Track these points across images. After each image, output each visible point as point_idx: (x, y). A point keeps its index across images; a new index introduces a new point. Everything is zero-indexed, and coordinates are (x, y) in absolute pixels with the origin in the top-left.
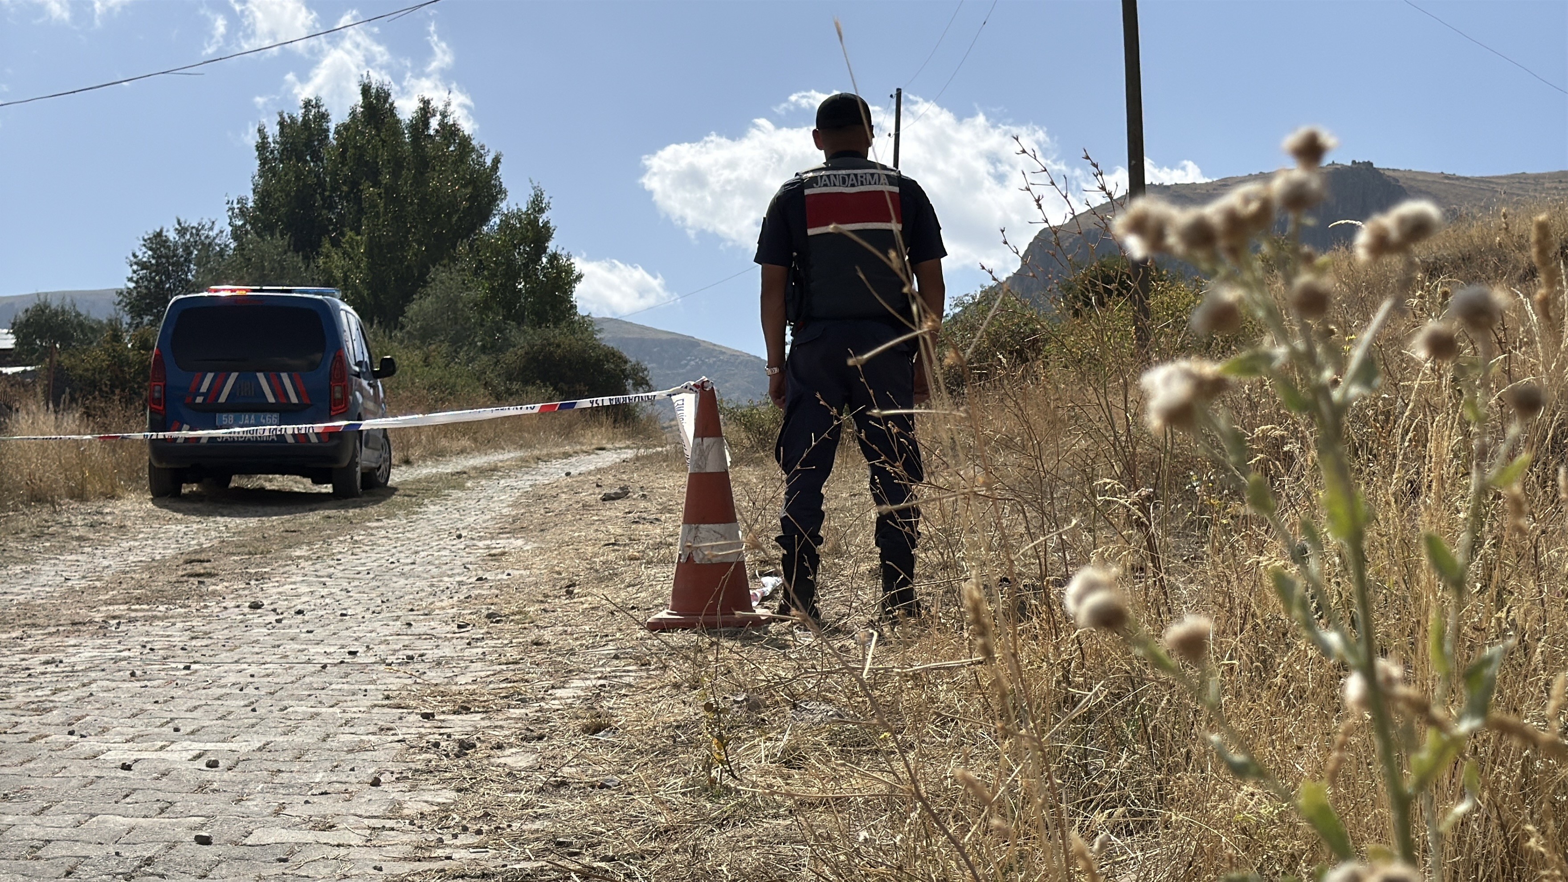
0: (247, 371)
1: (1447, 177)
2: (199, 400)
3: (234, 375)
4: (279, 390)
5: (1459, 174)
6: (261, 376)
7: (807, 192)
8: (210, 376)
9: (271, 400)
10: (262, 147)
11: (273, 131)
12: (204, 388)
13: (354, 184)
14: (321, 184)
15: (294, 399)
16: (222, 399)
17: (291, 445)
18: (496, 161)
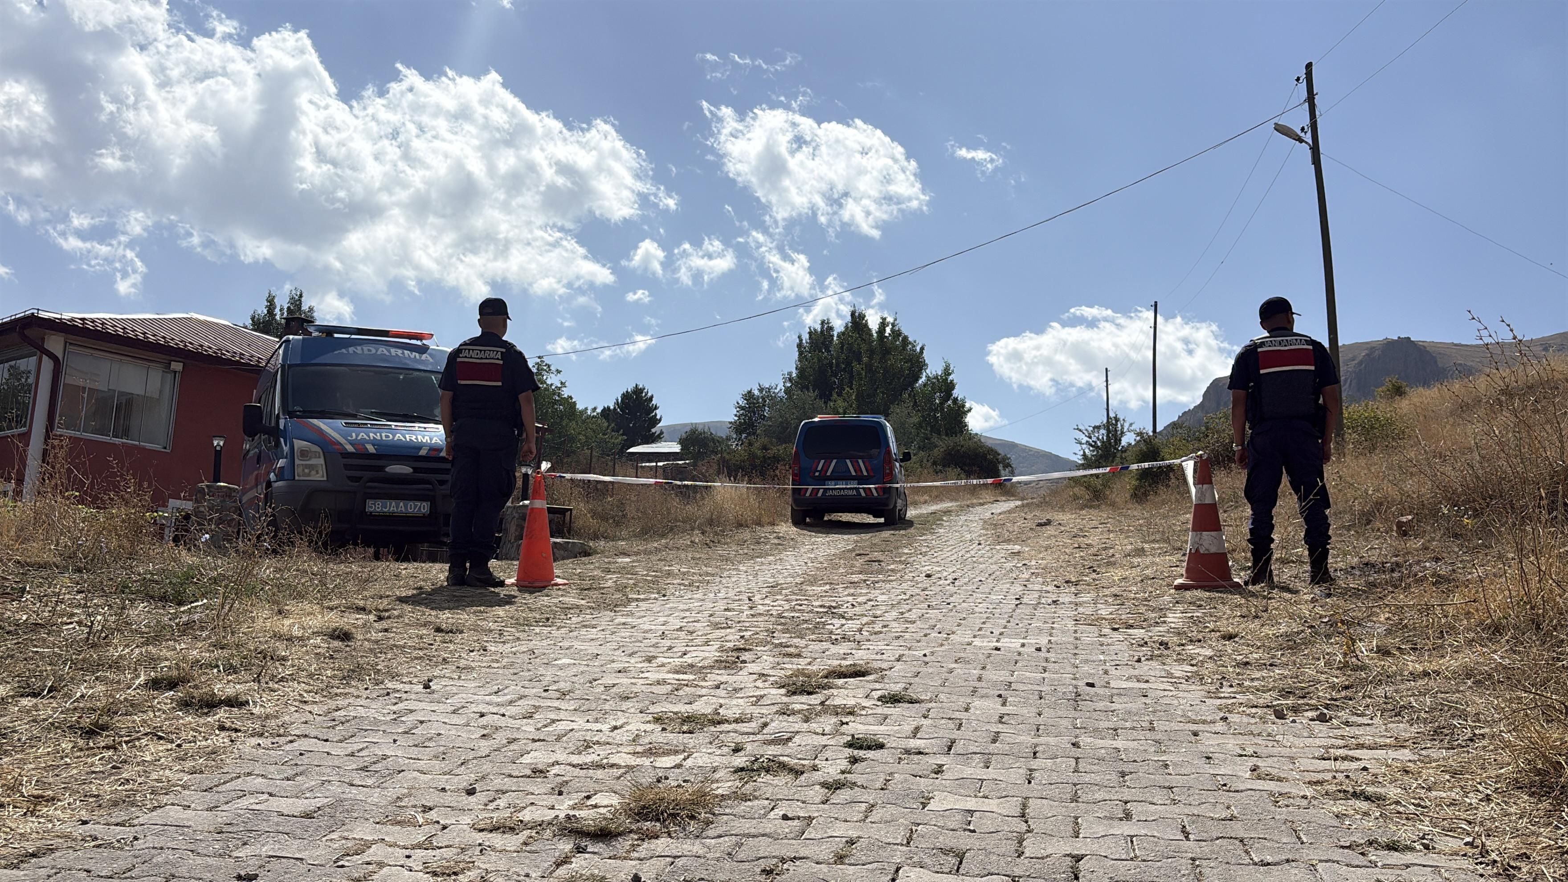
0: (841, 459)
1: (1456, 345)
2: (817, 474)
3: (834, 461)
4: (858, 469)
5: (1463, 343)
6: (848, 461)
7: (1259, 350)
8: (822, 461)
9: (854, 474)
10: (800, 346)
11: (806, 337)
12: (819, 468)
13: (849, 363)
14: (831, 364)
15: (865, 474)
16: (828, 474)
17: (864, 498)
18: (922, 349)
